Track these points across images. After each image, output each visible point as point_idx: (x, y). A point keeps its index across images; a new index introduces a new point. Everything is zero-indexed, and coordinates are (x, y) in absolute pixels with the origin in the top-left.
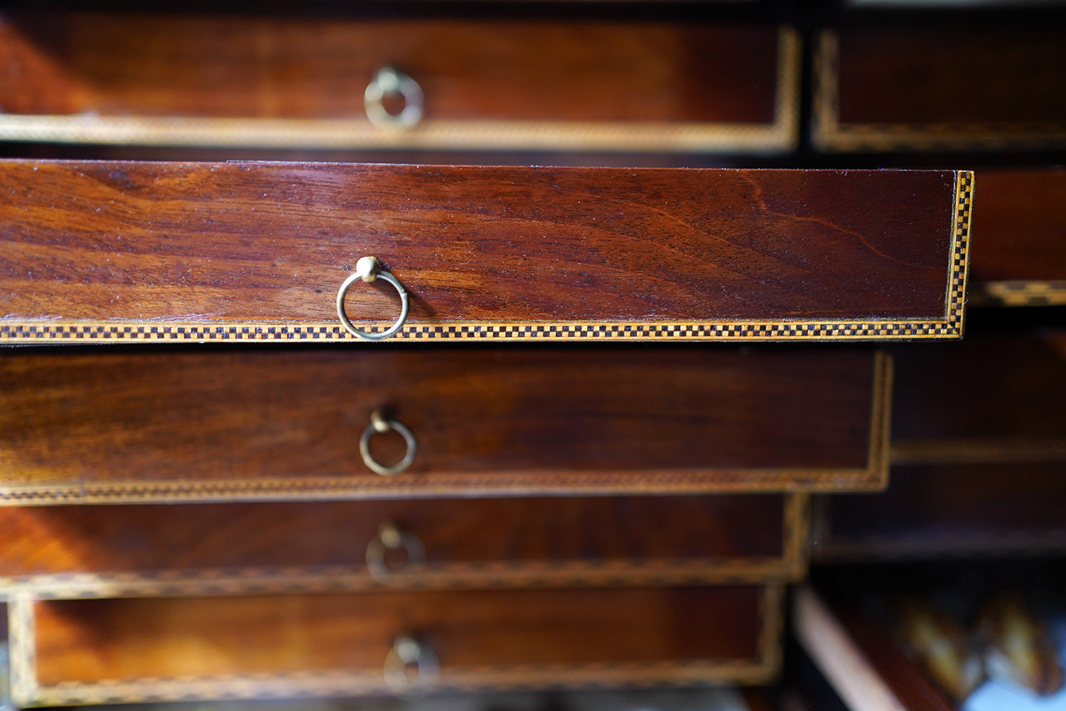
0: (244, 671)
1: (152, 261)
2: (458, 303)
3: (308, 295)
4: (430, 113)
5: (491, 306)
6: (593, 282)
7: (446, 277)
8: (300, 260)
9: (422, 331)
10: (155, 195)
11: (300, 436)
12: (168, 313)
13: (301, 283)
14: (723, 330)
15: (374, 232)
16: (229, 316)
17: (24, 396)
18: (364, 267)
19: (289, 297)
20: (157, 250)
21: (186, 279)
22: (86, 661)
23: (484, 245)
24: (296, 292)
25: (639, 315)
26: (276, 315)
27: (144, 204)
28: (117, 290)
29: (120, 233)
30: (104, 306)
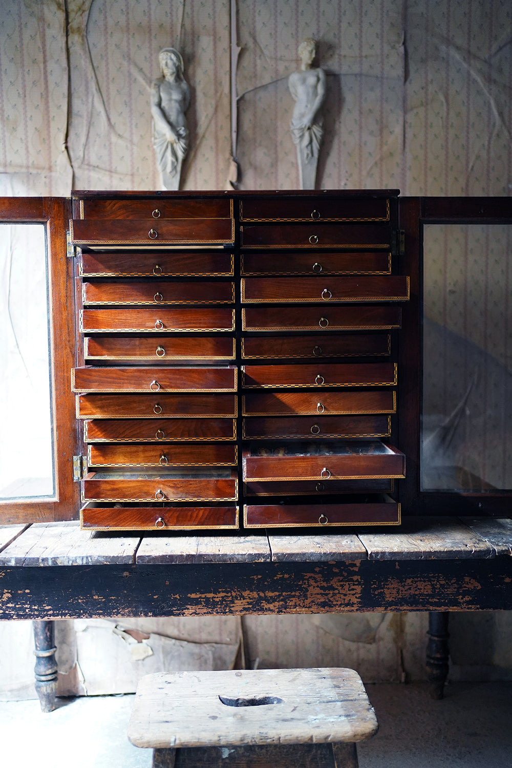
0: (131, 462)
1: (126, 381)
2: (167, 387)
3: (147, 386)
4: (166, 354)
5: (171, 387)
6: (185, 384)
7: (165, 383)
8: (146, 381)
9: (162, 391)
10: (127, 373)
11: (144, 408)
12: (128, 388)
13: (145, 384)
14: (203, 390)
15: (155, 377)
16: (136, 388)
17: (104, 401)
18: (154, 382)
19: (144, 386)
20: (127, 380)
21: (130, 383)
22: (101, 459)
23: (170, 379)
24: (145, 385)
25: (191, 388)
26: (142, 388)
27: (125, 374)
28: (122, 385)
29: (122, 377)
30: (120, 387)
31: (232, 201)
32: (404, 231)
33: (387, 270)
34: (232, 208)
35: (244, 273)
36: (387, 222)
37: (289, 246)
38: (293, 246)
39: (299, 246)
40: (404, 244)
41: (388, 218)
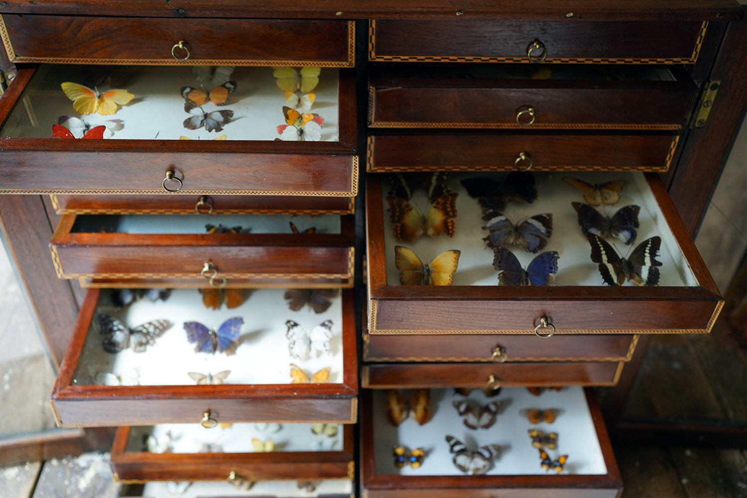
31: (352, 26)
32: (719, 83)
33: (662, 163)
34: (352, 41)
35: (373, 169)
36: (690, 66)
37: (471, 125)
38: (480, 126)
39: (493, 126)
40: (709, 109)
41: (694, 58)
